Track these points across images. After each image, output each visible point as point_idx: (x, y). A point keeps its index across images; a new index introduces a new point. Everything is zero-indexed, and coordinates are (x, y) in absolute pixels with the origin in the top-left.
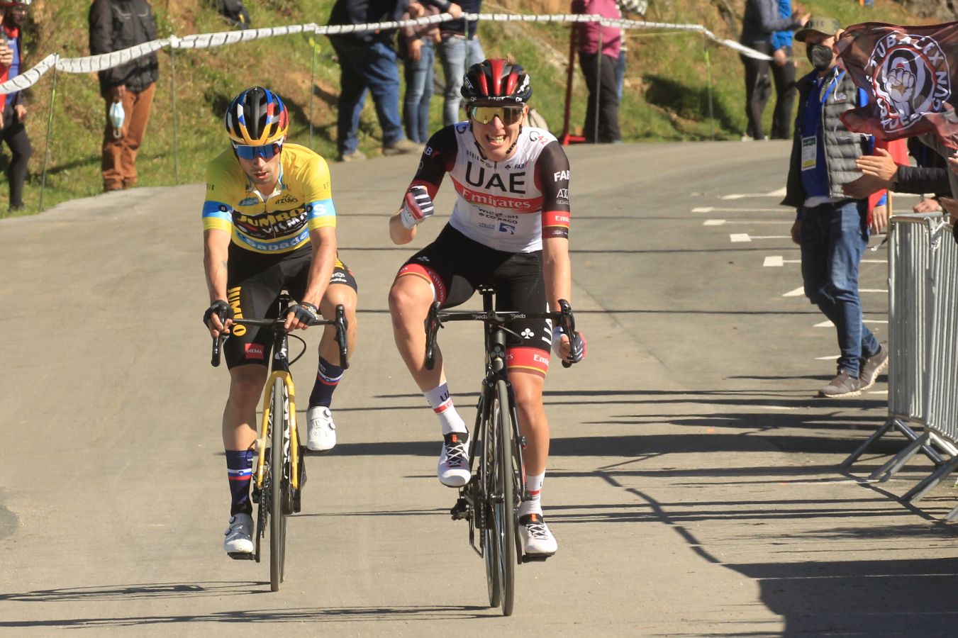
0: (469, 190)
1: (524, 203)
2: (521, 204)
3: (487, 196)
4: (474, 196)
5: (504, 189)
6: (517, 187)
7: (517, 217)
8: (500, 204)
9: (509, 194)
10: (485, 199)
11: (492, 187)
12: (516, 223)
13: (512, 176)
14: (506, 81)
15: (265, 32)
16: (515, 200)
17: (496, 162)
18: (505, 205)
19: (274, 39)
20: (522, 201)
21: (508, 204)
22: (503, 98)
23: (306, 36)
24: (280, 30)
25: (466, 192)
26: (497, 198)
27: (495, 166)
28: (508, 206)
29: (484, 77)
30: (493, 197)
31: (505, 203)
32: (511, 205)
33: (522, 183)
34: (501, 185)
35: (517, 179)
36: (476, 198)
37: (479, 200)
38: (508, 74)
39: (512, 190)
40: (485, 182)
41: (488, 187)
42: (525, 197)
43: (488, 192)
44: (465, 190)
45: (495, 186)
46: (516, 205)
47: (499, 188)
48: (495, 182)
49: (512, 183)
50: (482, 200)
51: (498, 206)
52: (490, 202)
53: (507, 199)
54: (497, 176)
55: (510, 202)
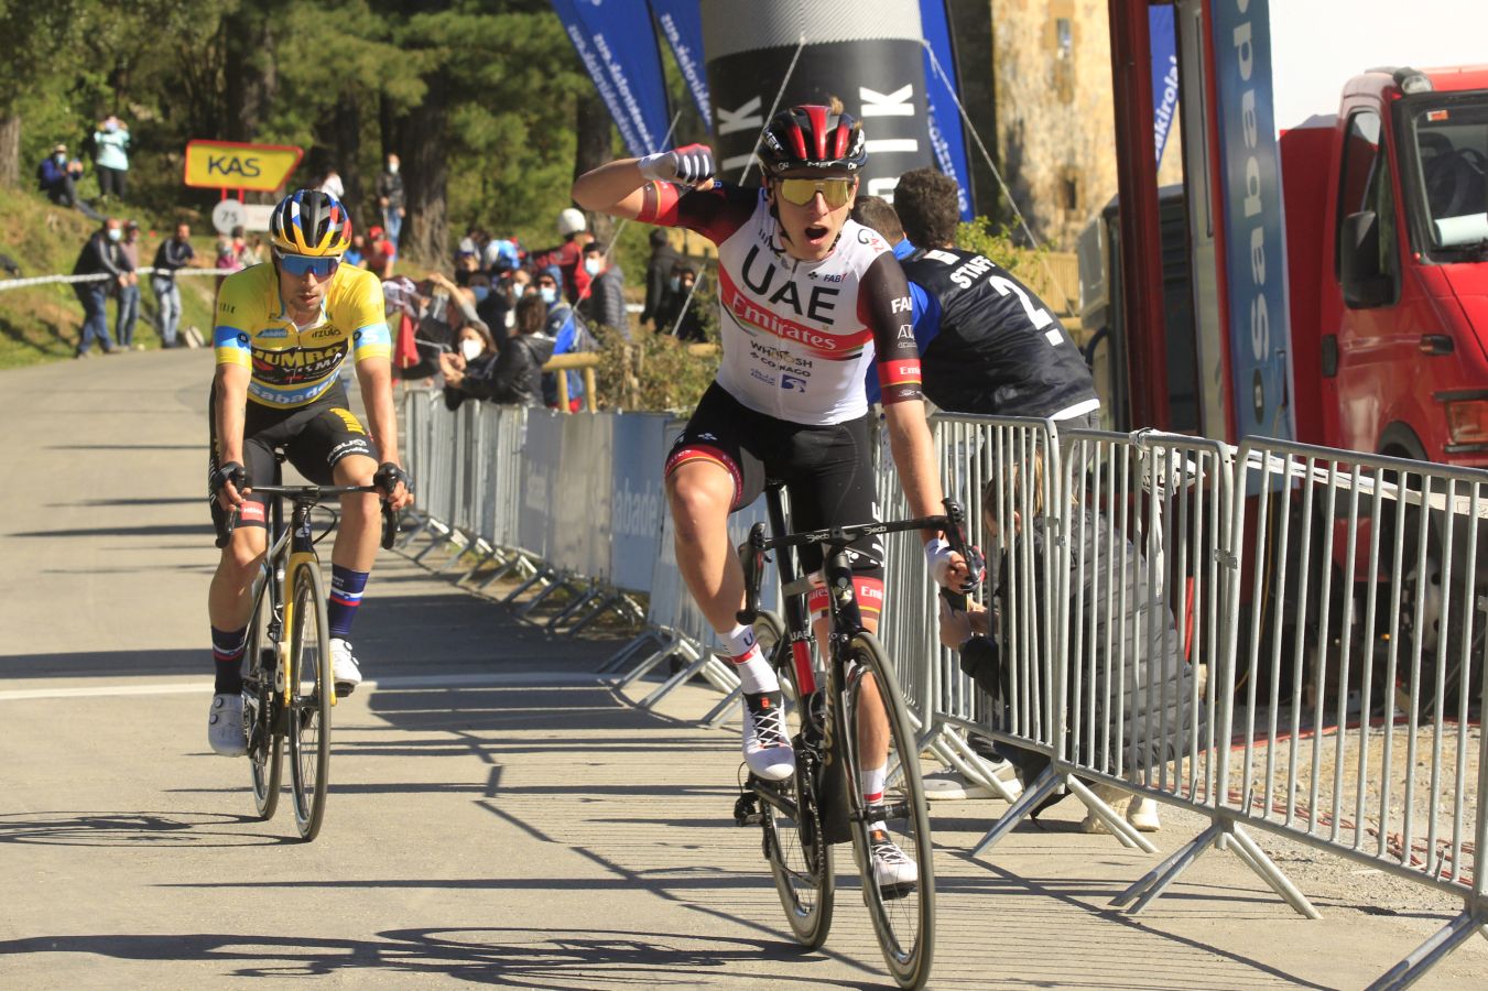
0: (743, 297)
1: (827, 341)
2: (821, 340)
3: (771, 315)
4: (749, 310)
5: (798, 310)
6: (819, 311)
7: (810, 364)
8: (789, 333)
9: (804, 320)
10: (766, 320)
11: (780, 302)
12: (809, 375)
13: (817, 291)
14: (833, 137)
15: (31, 281)
16: (813, 332)
17: (798, 260)
18: (797, 336)
19: (37, 286)
20: (826, 336)
21: (801, 336)
22: (830, 164)
23: (55, 283)
24: (41, 280)
25: (739, 301)
26: (786, 322)
27: (795, 267)
28: (801, 340)
29: (800, 131)
30: (780, 321)
31: (797, 333)
32: (805, 339)
33: (830, 306)
34: (795, 301)
35: (822, 297)
36: (752, 315)
37: (757, 319)
38: (835, 127)
39: (812, 314)
40: (772, 291)
41: (774, 300)
42: (832, 330)
43: (773, 308)
44: (737, 296)
45: (787, 301)
46: (813, 339)
47: (790, 307)
48: (788, 295)
49: (814, 303)
50: (762, 319)
51: (785, 336)
52: (774, 328)
53: (802, 328)
54: (791, 285)
55: (805, 334)
